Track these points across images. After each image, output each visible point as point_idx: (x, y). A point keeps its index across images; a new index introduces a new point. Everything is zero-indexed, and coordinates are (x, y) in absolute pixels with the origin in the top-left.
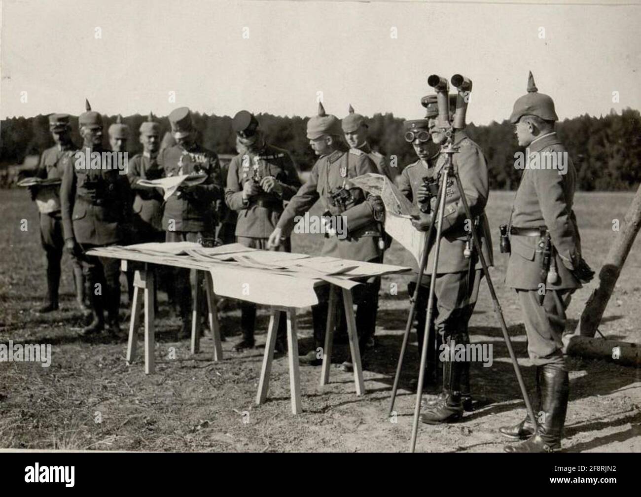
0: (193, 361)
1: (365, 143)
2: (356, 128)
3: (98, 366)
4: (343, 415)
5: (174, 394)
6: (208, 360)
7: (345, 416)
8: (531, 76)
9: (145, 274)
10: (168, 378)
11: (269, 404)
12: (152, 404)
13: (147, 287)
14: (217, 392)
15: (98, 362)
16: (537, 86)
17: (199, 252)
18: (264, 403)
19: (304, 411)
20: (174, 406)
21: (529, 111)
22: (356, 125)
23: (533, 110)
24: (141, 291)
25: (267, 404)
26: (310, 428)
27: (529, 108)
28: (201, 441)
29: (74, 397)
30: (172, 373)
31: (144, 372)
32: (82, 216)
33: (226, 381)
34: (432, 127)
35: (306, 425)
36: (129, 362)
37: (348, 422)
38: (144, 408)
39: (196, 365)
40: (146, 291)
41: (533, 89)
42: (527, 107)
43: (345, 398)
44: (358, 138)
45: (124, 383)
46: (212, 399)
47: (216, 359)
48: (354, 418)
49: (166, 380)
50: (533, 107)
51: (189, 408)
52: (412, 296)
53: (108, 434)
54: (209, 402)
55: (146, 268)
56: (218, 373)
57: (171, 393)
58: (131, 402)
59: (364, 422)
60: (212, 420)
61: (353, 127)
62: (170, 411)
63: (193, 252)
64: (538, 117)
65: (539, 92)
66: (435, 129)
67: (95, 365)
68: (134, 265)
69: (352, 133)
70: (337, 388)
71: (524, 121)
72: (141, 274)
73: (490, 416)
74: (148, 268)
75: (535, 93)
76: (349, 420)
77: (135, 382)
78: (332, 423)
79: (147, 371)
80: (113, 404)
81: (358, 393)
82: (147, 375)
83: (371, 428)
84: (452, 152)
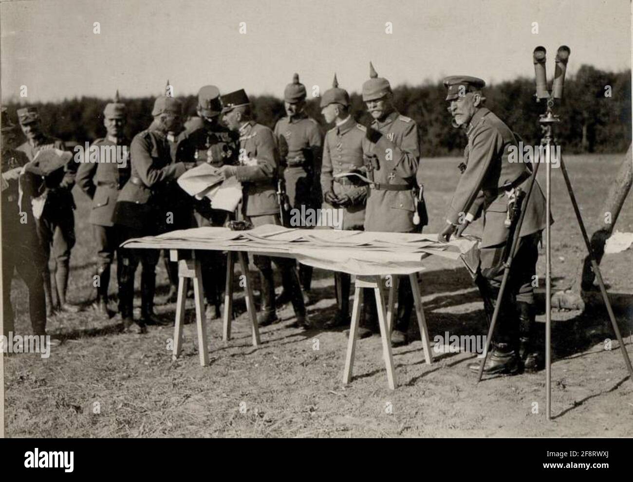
6: (247, 346)
9: (193, 262)
13: (196, 276)
18: (353, 381)
19: (399, 385)
25: (356, 382)
31: (199, 364)
32: (105, 203)
34: (455, 110)
36: (176, 356)
40: (196, 280)
47: (255, 344)
52: (506, 262)
66: (458, 111)
72: (187, 262)
74: (196, 255)
79: (202, 364)
81: (428, 362)
82: (204, 367)
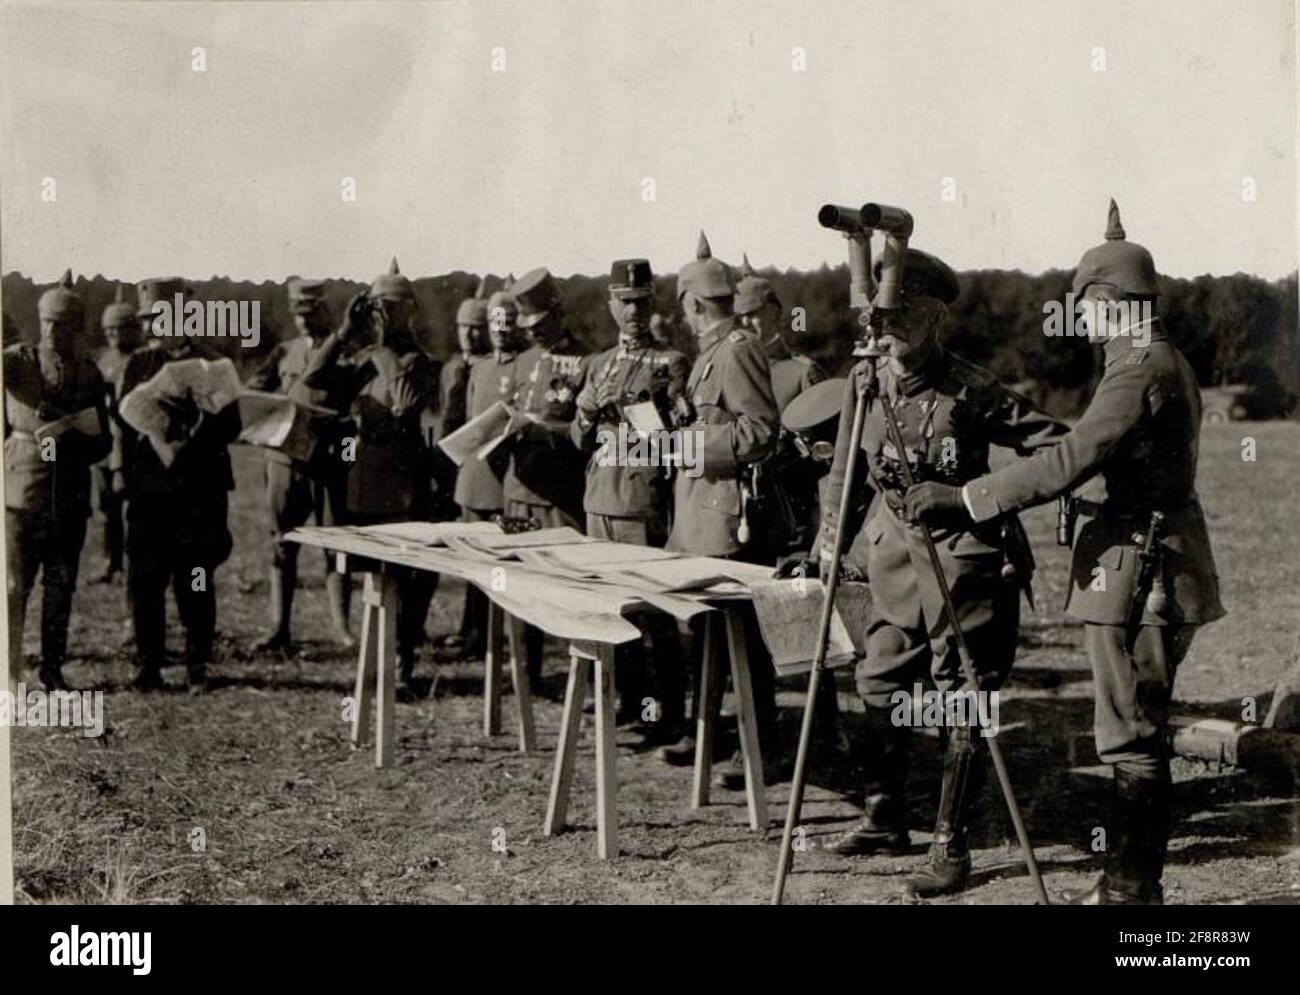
0: (476, 748)
1: (777, 336)
2: (758, 304)
3: (300, 748)
4: (698, 864)
5: (407, 807)
6: (508, 749)
7: (698, 868)
8: (1114, 209)
9: (380, 578)
10: (411, 778)
11: (568, 838)
12: (353, 821)
13: (382, 604)
14: (486, 808)
15: (302, 740)
16: (1125, 227)
17: (472, 542)
18: (558, 835)
19: (622, 853)
20: (391, 828)
21: (1100, 276)
22: (758, 299)
23: (1107, 274)
24: (374, 611)
25: (563, 836)
26: (619, 885)
27: (1099, 271)
28: (402, 893)
29: (228, 798)
30: (423, 769)
31: (375, 763)
33: (512, 790)
35: (613, 880)
36: (354, 743)
37: (701, 880)
38: (335, 828)
39: (479, 757)
40: (382, 612)
41: (1116, 233)
42: (1094, 268)
43: (719, 833)
44: (761, 324)
45: (327, 780)
46: (470, 821)
47: (523, 748)
48: (715, 873)
49: (406, 781)
50: (1107, 267)
51: (416, 833)
53: (248, 868)
54: (461, 825)
55: (383, 570)
56: (507, 775)
57: (402, 805)
58: (320, 816)
59: (733, 882)
60: (447, 858)
61: (753, 302)
62: (381, 836)
63: (459, 542)
64: (1116, 287)
65: (1127, 239)
67: (296, 744)
68: (357, 562)
69: (750, 315)
70: (719, 814)
71: (1092, 296)
72: (374, 580)
73: (992, 882)
75: (1119, 241)
76: (704, 876)
77: (347, 782)
78: (667, 879)
79: (379, 762)
80: (286, 816)
81: (754, 826)
82: (378, 769)
83: (741, 893)
84: (877, 353)
